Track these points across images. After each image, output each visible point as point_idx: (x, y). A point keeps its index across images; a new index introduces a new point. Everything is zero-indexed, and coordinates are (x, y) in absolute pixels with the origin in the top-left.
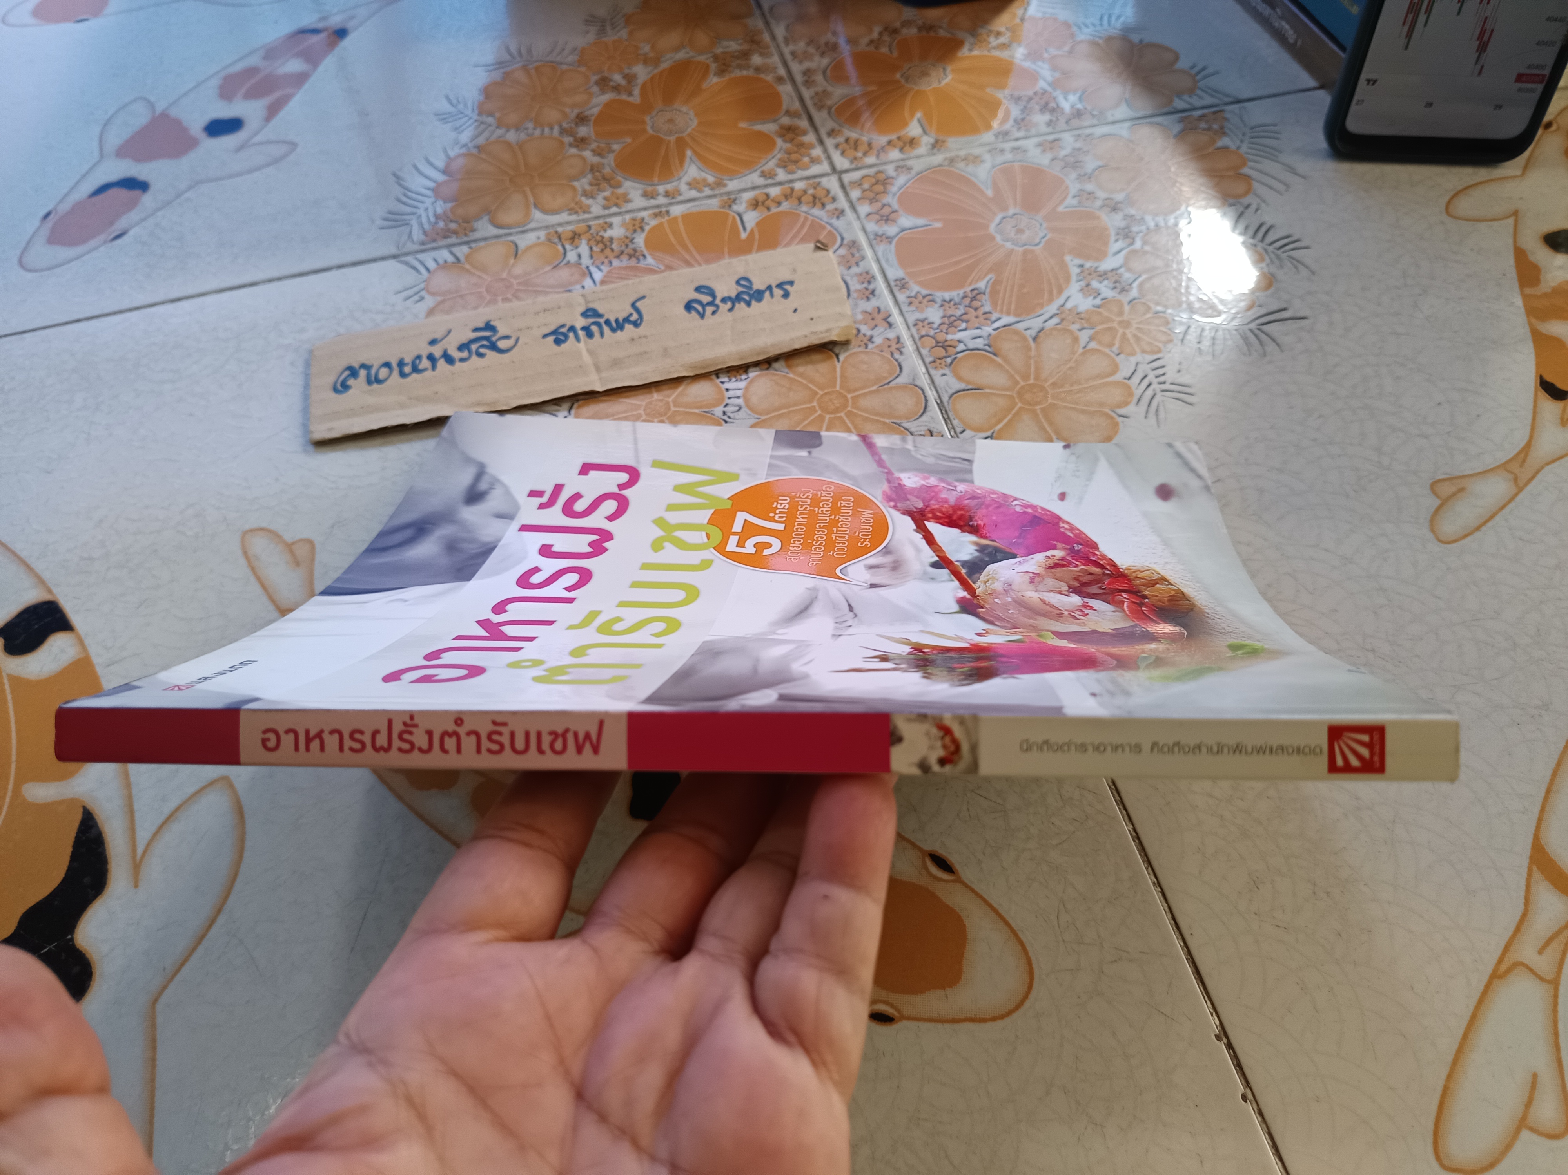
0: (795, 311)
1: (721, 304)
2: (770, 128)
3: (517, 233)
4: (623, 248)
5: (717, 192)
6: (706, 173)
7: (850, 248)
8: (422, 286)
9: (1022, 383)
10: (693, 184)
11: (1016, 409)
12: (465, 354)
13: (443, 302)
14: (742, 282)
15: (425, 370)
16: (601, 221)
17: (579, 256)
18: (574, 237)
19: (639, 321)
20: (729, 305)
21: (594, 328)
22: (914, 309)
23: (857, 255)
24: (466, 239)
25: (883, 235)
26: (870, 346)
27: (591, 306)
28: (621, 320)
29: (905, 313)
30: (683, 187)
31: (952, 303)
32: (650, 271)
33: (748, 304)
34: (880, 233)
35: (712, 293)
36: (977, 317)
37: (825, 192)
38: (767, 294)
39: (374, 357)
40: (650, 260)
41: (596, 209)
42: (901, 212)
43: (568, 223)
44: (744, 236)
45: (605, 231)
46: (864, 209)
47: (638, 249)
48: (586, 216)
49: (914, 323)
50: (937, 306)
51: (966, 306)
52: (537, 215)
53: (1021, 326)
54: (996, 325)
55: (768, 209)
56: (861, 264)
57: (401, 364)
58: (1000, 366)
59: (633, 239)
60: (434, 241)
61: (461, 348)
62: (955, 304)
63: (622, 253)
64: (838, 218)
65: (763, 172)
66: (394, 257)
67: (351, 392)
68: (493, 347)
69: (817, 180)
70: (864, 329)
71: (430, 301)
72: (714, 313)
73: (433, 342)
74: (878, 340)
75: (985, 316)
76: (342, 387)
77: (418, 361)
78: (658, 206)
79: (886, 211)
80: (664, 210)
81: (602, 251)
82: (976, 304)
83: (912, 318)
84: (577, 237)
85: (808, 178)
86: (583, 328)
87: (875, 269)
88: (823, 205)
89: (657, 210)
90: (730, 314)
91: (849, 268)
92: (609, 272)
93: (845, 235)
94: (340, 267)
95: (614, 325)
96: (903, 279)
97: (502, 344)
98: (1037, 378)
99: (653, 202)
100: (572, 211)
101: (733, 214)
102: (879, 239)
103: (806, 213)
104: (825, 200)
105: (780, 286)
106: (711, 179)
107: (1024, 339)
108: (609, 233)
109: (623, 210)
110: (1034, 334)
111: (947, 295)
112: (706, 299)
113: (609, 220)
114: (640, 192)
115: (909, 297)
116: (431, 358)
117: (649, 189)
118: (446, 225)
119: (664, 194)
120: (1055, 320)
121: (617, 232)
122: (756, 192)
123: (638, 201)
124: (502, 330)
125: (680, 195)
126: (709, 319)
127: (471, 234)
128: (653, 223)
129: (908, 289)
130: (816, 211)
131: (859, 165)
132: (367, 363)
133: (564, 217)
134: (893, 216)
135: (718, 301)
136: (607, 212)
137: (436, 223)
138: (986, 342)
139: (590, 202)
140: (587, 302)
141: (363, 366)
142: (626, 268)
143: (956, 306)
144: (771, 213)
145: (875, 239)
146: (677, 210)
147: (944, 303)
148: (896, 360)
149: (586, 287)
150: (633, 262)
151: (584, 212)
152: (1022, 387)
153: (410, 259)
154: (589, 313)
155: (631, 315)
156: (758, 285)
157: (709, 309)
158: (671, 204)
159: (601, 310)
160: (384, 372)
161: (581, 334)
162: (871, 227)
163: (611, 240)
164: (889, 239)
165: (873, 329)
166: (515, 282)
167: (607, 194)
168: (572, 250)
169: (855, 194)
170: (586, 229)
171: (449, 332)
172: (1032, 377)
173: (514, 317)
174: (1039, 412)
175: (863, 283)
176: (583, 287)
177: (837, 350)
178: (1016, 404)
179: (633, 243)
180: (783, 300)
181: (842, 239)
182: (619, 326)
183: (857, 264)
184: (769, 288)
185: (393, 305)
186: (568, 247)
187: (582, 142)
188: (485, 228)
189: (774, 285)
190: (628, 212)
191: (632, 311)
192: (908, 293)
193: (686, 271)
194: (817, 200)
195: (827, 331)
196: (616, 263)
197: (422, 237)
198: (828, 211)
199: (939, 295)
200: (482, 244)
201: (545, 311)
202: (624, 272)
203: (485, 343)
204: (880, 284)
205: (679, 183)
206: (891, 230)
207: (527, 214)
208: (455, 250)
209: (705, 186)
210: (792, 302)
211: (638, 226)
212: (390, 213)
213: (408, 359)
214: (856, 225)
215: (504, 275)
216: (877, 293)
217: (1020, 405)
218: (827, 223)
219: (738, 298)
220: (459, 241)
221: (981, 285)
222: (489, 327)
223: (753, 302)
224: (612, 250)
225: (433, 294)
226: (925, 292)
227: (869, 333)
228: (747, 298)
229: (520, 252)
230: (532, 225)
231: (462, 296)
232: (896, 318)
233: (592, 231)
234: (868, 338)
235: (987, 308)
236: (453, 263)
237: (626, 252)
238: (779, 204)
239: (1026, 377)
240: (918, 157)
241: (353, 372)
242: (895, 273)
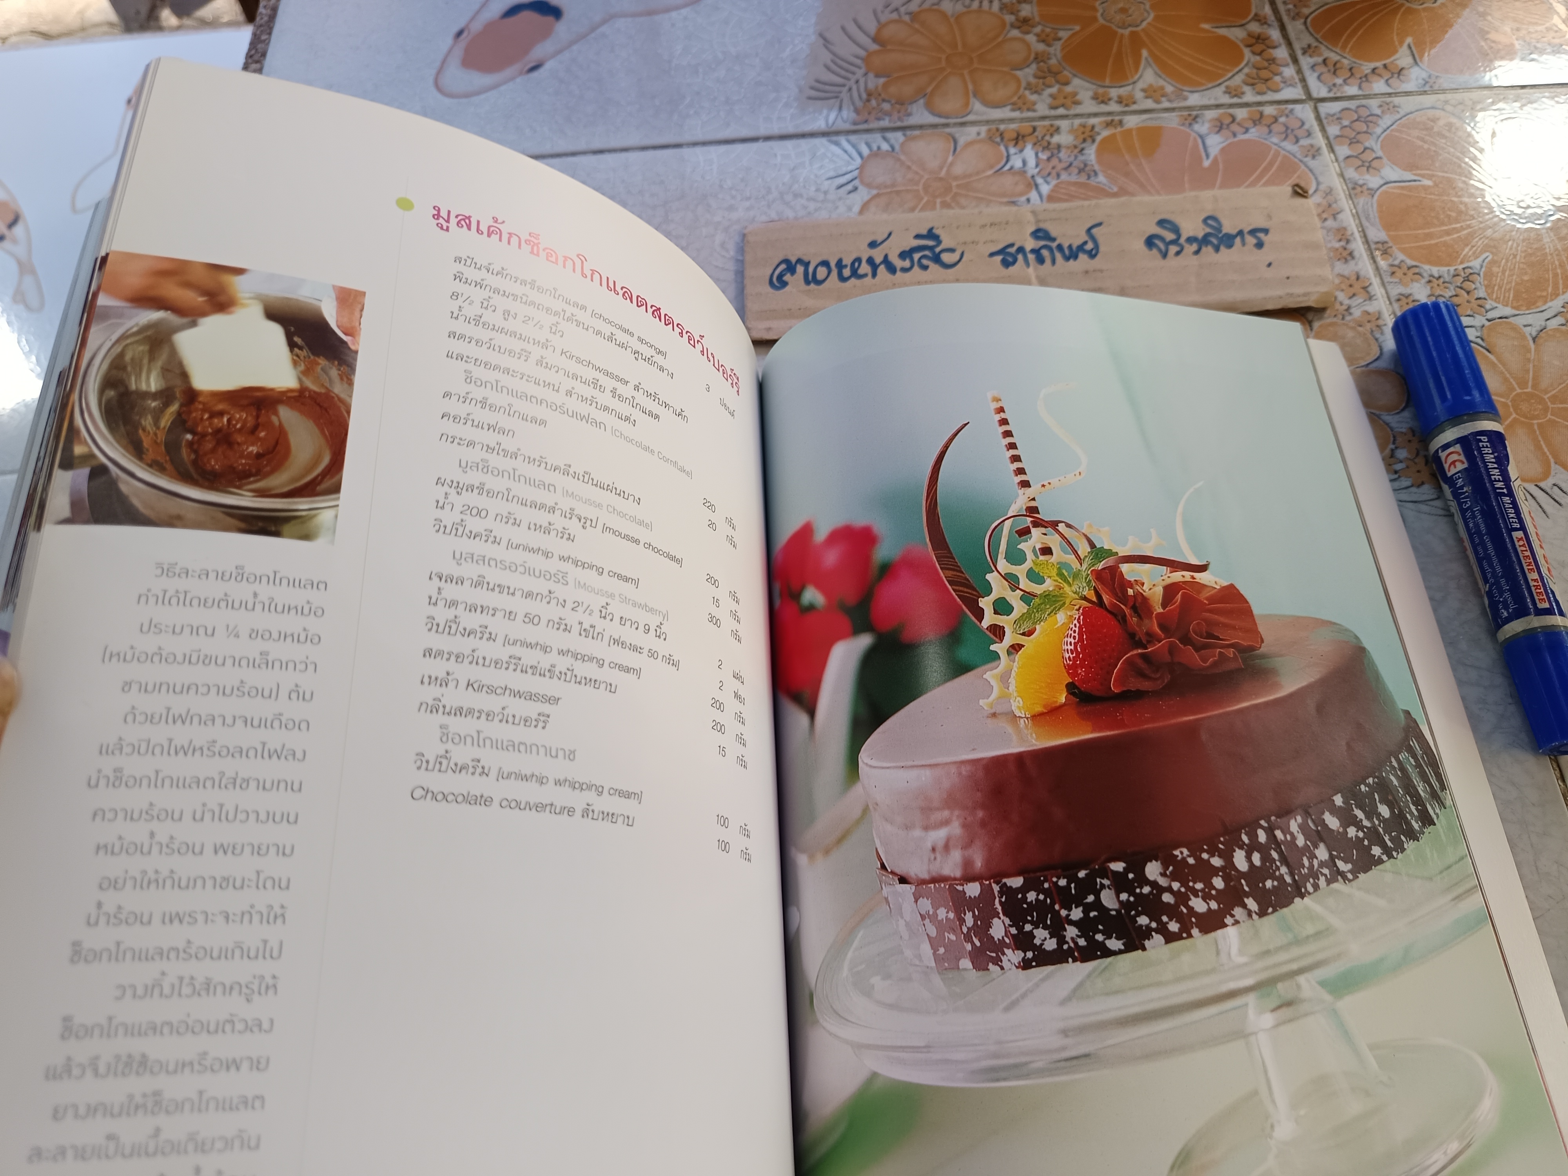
0: (1269, 265)
1: (1186, 246)
2: (1236, 34)
3: (955, 124)
4: (1072, 158)
5: (1174, 105)
6: (1165, 80)
7: (1327, 194)
8: (856, 173)
9: (1519, 391)
10: (1151, 92)
11: (1510, 420)
12: (907, 264)
13: (877, 196)
14: (1210, 222)
15: (865, 275)
16: (1047, 123)
17: (1024, 163)
18: (1019, 139)
19: (1094, 252)
20: (1195, 247)
21: (1045, 253)
22: (1397, 280)
23: (1334, 206)
24: (899, 124)
25: (1364, 184)
26: (1348, 318)
27: (1042, 225)
28: (1074, 247)
29: (1387, 284)
30: (1139, 95)
31: (1441, 280)
32: (1102, 192)
33: (1217, 249)
34: (1361, 182)
35: (1176, 230)
36: (1468, 302)
37: (1300, 124)
38: (1238, 240)
39: (814, 253)
40: (1101, 178)
41: (1042, 109)
42: (1385, 160)
43: (1012, 120)
44: (1206, 163)
45: (1052, 135)
46: (1343, 150)
47: (1089, 163)
48: (1030, 114)
49: (1397, 297)
50: (1423, 281)
51: (1458, 287)
52: (977, 106)
53: (1520, 321)
54: (1490, 315)
55: (1235, 135)
56: (1340, 216)
57: (840, 265)
58: (1493, 365)
59: (1082, 149)
60: (866, 121)
61: (903, 255)
62: (1444, 283)
63: (1070, 165)
64: (1314, 157)
65: (1227, 87)
66: (824, 134)
67: (787, 288)
68: (937, 259)
69: (1290, 106)
70: (1341, 296)
71: (863, 194)
72: (1178, 253)
73: (873, 245)
74: (1357, 313)
75: (1479, 302)
76: (778, 283)
77: (856, 264)
78: (1109, 114)
79: (1367, 156)
80: (1117, 118)
81: (1049, 159)
82: (1469, 285)
83: (1395, 291)
84: (1020, 137)
85: (1279, 102)
86: (1033, 251)
87: (1352, 226)
88: (1297, 141)
89: (1109, 118)
90: (1195, 257)
91: (1326, 219)
92: (1056, 186)
93: (1321, 179)
94: (768, 138)
95: (1067, 252)
96: (1386, 242)
97: (946, 258)
98: (1534, 386)
99: (1104, 108)
100: (1016, 107)
101: (1193, 135)
102: (1359, 189)
103: (1276, 144)
104: (1300, 133)
105: (1253, 232)
106: (1169, 89)
107: (1523, 337)
108: (1056, 139)
109: (1072, 112)
110: (1534, 334)
111: (1435, 271)
112: (1170, 236)
113: (1058, 123)
114: (1090, 94)
115: (1392, 265)
116: (870, 261)
117: (1101, 90)
118: (878, 105)
119: (1116, 99)
120: (1560, 320)
121: (1064, 138)
122: (1221, 111)
123: (1089, 106)
124: (947, 241)
125: (1134, 103)
126: (1172, 262)
127: (905, 118)
128: (1105, 133)
129: (1391, 256)
130: (1288, 145)
131: (1339, 95)
132: (806, 259)
133: (1005, 113)
134: (1375, 164)
135: (1182, 240)
136: (1053, 113)
137: (868, 100)
138: (1479, 334)
139: (1034, 97)
140: (1038, 221)
141: (799, 261)
142: (1075, 184)
143: (1446, 285)
144: (1236, 139)
145: (1354, 189)
146: (1132, 122)
147: (1431, 278)
148: (1377, 339)
149: (1032, 201)
150: (1083, 179)
151: (1029, 110)
152: (1518, 394)
153: (843, 140)
154: (1040, 234)
155: (1085, 243)
156: (1228, 227)
157: (1173, 249)
158: (1124, 113)
159: (1053, 234)
160: (822, 272)
161: (1031, 257)
162: (1351, 173)
163: (1059, 147)
164: (1372, 192)
165: (1350, 298)
166: (954, 184)
167: (1054, 90)
168: (1016, 154)
169: (1333, 130)
170: (1031, 130)
171: (890, 234)
172: (1530, 384)
173: (958, 227)
174: (1536, 427)
175: (1340, 240)
176: (1028, 200)
177: (1310, 316)
178: (1511, 414)
179: (1083, 155)
180: (1255, 250)
181: (1318, 183)
182: (1072, 254)
183: (1334, 216)
184: (1241, 233)
185: (826, 193)
186: (1012, 150)
187: (1024, 24)
188: (920, 115)
189: (1246, 231)
190: (1077, 116)
191: (1086, 238)
192: (1390, 261)
193: (1147, 198)
194: (1289, 131)
195: (1305, 295)
196: (1064, 176)
197: (853, 115)
198: (1302, 146)
199: (1428, 269)
200: (917, 133)
201: (991, 225)
202: (1073, 188)
203: (927, 253)
204: (1358, 246)
205: (1133, 89)
206: (1373, 181)
207: (967, 104)
208: (890, 135)
209: (1163, 96)
210: (1265, 255)
211: (1087, 135)
212: (818, 81)
213: (847, 261)
214: (1334, 168)
215: (943, 173)
216: (1356, 254)
217: (1514, 415)
218: (1301, 161)
219: (1204, 241)
220: (892, 125)
221: (1476, 264)
222: (931, 235)
223: (1222, 248)
224: (1060, 161)
225: (869, 186)
226: (1410, 262)
227: (1347, 302)
228: (1215, 241)
229: (959, 149)
230: (971, 118)
231: (898, 193)
232: (1377, 288)
233: (1036, 134)
234: (1345, 307)
235: (1482, 293)
236: (887, 151)
237: (1075, 163)
238: (1247, 131)
239: (1523, 384)
240: (1407, 94)
241: (791, 268)
242: (1376, 234)
